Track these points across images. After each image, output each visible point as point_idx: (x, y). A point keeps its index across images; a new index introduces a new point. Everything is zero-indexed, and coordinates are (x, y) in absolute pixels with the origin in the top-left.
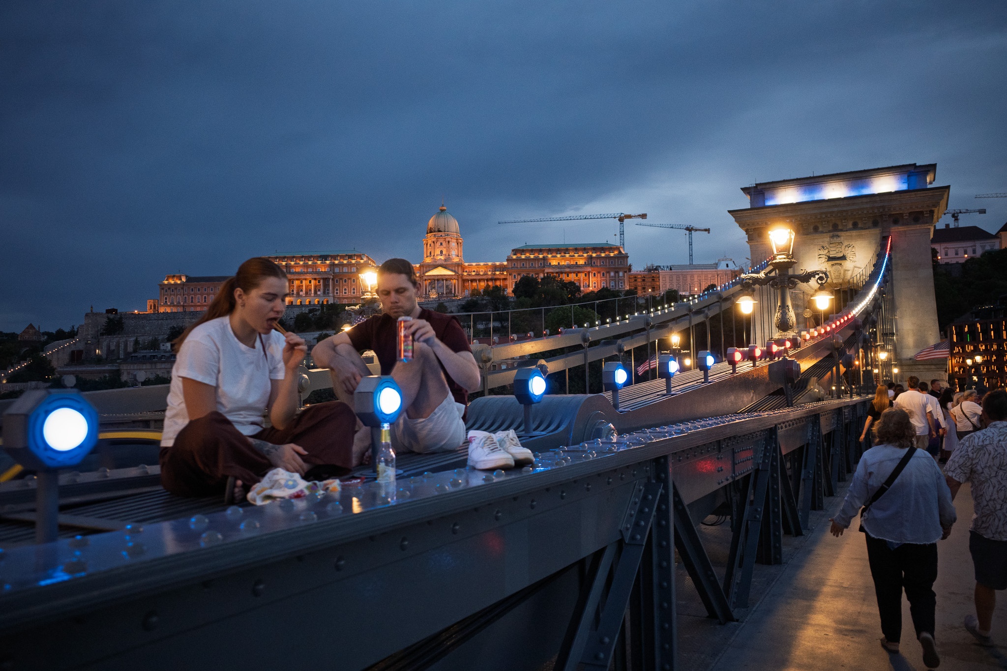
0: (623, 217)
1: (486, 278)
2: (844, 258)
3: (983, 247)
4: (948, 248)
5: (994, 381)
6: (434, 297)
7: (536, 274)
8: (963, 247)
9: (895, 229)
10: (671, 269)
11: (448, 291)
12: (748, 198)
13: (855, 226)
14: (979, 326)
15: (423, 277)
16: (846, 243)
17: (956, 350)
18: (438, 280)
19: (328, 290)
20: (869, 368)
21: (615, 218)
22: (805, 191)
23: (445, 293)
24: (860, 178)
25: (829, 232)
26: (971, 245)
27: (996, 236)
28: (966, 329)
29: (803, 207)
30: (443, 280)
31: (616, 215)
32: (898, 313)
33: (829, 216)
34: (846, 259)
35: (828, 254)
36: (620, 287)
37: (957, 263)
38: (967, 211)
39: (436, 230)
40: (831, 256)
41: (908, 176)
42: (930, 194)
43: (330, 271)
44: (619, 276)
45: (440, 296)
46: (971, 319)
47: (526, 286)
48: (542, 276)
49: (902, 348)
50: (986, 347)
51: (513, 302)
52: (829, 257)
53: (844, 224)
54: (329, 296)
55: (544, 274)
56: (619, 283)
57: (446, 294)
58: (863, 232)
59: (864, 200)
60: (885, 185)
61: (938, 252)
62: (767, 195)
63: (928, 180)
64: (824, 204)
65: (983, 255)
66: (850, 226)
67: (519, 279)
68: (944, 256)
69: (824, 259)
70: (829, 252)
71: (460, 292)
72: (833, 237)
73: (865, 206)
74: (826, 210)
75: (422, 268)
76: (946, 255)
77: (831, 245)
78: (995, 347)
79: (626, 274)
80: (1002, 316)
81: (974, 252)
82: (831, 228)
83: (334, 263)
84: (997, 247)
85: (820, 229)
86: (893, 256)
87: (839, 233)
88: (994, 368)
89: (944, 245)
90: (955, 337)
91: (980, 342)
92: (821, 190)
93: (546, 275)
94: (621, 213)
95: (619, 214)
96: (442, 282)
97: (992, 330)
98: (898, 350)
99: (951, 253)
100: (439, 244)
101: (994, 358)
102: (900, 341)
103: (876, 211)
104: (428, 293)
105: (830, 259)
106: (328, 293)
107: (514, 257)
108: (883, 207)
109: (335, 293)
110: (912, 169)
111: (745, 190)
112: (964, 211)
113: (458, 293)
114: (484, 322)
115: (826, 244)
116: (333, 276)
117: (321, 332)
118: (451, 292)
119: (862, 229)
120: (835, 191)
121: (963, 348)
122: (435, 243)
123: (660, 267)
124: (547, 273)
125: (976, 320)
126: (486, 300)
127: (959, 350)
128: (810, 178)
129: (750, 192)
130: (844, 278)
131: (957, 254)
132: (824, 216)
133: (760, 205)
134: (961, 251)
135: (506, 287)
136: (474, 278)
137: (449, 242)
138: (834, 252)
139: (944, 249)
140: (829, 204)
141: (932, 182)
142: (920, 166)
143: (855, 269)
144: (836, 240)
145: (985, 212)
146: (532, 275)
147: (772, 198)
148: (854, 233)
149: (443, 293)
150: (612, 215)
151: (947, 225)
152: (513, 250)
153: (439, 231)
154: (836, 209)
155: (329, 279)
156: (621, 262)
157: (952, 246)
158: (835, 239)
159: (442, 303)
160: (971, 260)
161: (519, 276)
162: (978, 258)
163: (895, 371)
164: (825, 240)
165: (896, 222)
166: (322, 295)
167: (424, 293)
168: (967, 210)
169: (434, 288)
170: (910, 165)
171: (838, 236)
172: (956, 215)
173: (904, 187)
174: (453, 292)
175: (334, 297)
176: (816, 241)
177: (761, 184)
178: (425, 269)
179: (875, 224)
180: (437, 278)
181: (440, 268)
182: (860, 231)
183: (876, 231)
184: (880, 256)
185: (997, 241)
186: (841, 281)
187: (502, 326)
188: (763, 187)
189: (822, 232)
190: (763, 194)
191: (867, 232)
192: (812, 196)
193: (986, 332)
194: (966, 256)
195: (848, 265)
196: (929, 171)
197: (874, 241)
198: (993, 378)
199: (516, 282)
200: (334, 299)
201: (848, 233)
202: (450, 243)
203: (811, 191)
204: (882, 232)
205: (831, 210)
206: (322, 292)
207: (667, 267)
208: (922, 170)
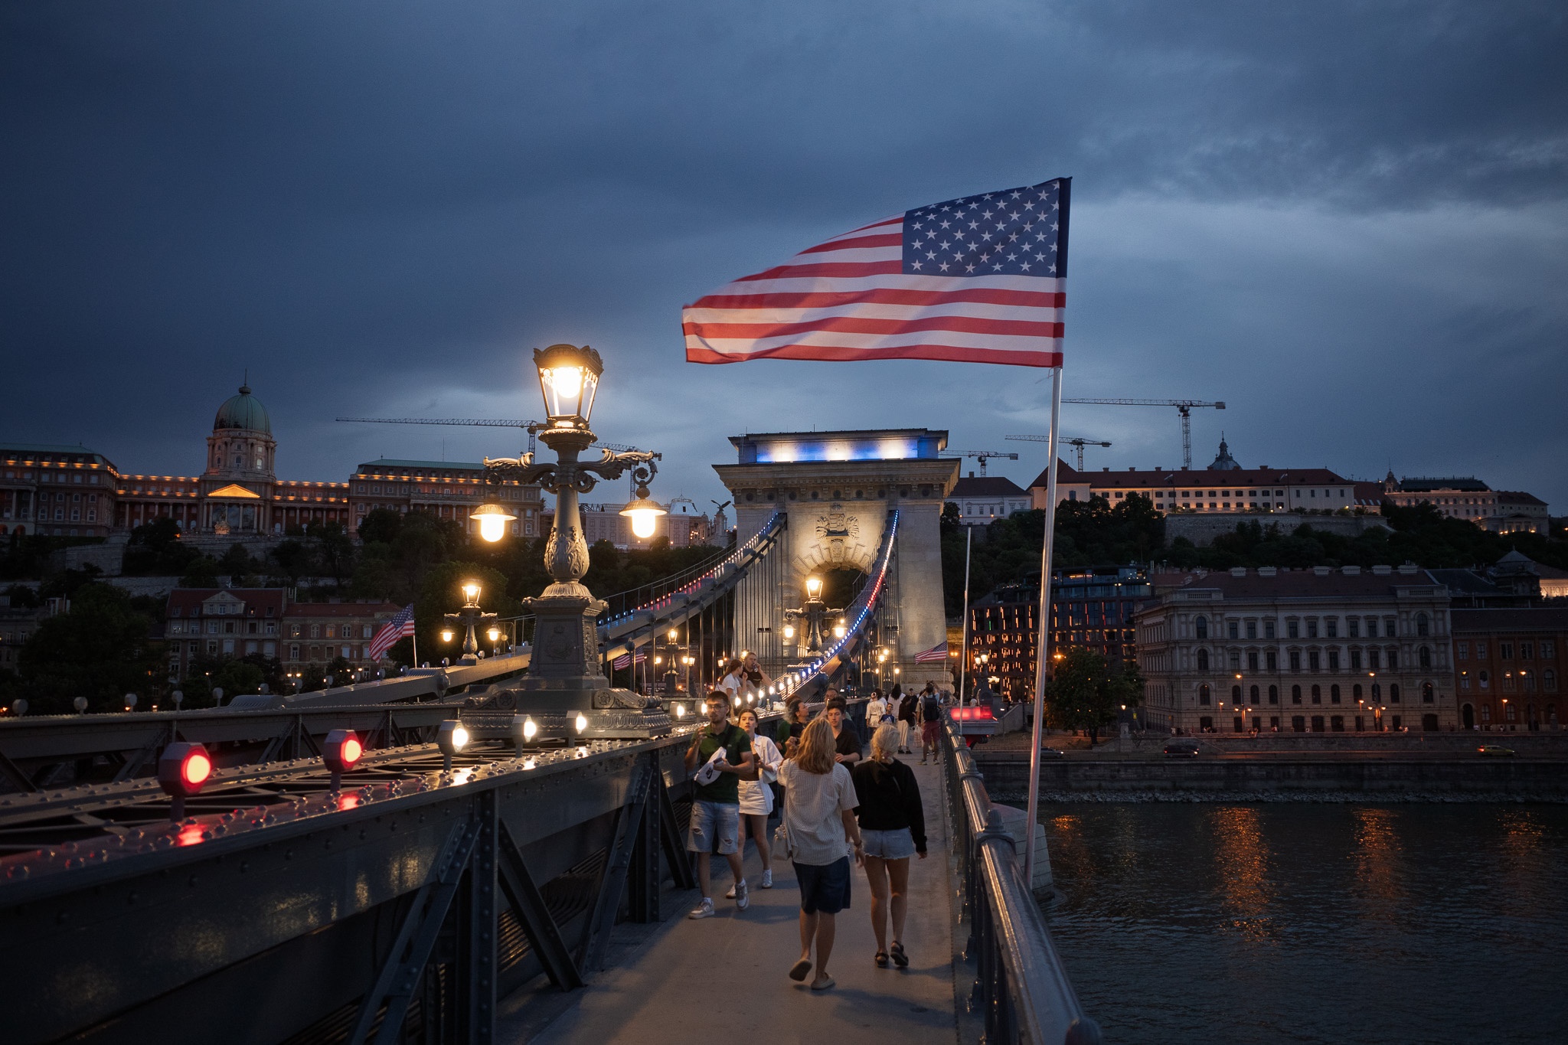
0: (535, 427)
1: (313, 507)
2: (845, 533)
3: (1012, 505)
4: (971, 504)
5: (1018, 682)
6: (224, 532)
7: (396, 505)
8: (989, 504)
9: (904, 503)
10: (603, 510)
11: (247, 524)
12: (736, 450)
13: (859, 495)
14: (1002, 610)
15: (203, 498)
16: (848, 515)
17: (976, 641)
18: (230, 505)
19: (25, 511)
20: (869, 670)
21: (522, 427)
22: (804, 450)
23: (240, 526)
24: (867, 439)
25: (830, 500)
26: (998, 502)
27: (1027, 493)
28: (988, 615)
29: (803, 468)
30: (238, 505)
31: (524, 422)
32: (903, 601)
33: (830, 481)
34: (848, 535)
35: (827, 527)
36: (527, 532)
37: (982, 525)
38: (996, 455)
39: (232, 424)
40: (831, 529)
41: (919, 442)
42: (941, 466)
43: (33, 478)
44: (525, 516)
45: (234, 530)
46: (993, 602)
47: (380, 525)
48: (404, 509)
49: (906, 644)
50: (1010, 638)
51: (360, 547)
52: (829, 531)
53: (848, 492)
54: (27, 522)
55: (409, 507)
56: (525, 527)
57: (243, 528)
58: (868, 503)
59: (870, 466)
60: (894, 450)
61: (959, 509)
62: (759, 448)
63: (939, 448)
64: (826, 467)
65: (1012, 516)
66: (854, 495)
67: (368, 513)
68: (966, 515)
69: (822, 533)
70: (829, 524)
71: (267, 526)
72: (833, 507)
73: (870, 473)
74: (827, 474)
75: (203, 484)
76: (969, 513)
77: (831, 517)
78: (1020, 638)
79: (536, 513)
80: (1027, 599)
81: (1002, 511)
82: (832, 496)
83: (40, 465)
84: (1028, 507)
85: (820, 496)
86: (899, 537)
87: (841, 503)
88: (1018, 665)
89: (966, 500)
90: (974, 623)
91: (1003, 632)
92: (822, 449)
93: (412, 508)
94: (533, 421)
95: (529, 423)
96: (237, 509)
97: (1016, 616)
98: (902, 646)
99: (975, 510)
100: (235, 447)
101: (1019, 652)
102: (904, 635)
103: (882, 480)
104: (210, 525)
105: (830, 533)
106: (25, 516)
107: (362, 477)
108: (891, 476)
109: (39, 517)
110: (923, 434)
111: (734, 440)
112: (993, 454)
113: (264, 528)
114: (310, 578)
115: (826, 515)
116: (37, 487)
117: (12, 584)
118: (251, 527)
119: (867, 499)
120: (838, 452)
121: (984, 639)
122: (229, 446)
123: (587, 505)
124: (415, 505)
125: (1000, 602)
126: (314, 542)
127: (979, 641)
128: (811, 433)
129: (739, 444)
130: (845, 556)
131: (981, 513)
132: (824, 481)
133: (750, 460)
134: (987, 509)
135: (345, 522)
136: (293, 505)
137: (252, 445)
138: (835, 525)
139: (967, 504)
140: (831, 467)
141: (943, 451)
142: (931, 432)
143: (858, 547)
144: (837, 511)
145: (1017, 458)
146: (390, 507)
147: (766, 454)
148: (858, 504)
149: (238, 528)
150: (518, 422)
151: (972, 474)
152: (360, 466)
153: (237, 426)
154: (838, 474)
155: (29, 492)
156: (529, 495)
157: (977, 502)
158: (836, 509)
159: (239, 544)
160: (998, 522)
161: (368, 508)
162: (1006, 520)
163: (897, 671)
164: (825, 510)
165: (904, 494)
166: (13, 519)
167: (204, 525)
168: (996, 453)
169: (224, 518)
170: (920, 430)
171: (840, 506)
172: (983, 459)
173: (914, 454)
174: (255, 526)
175: (36, 523)
176: (814, 510)
177: (752, 435)
178: (207, 485)
179: (881, 495)
180: (228, 501)
181: (235, 487)
182: (864, 502)
183: (881, 504)
184: (885, 538)
185: (1028, 499)
186: (841, 560)
187: (339, 585)
188: (756, 439)
189: (822, 500)
190: (755, 447)
191: (872, 503)
192: (812, 455)
193: (1009, 619)
194: (992, 516)
195: (850, 541)
196: (940, 438)
197: (879, 516)
198: (1016, 678)
199: (365, 516)
200: (36, 527)
201: (851, 504)
202: (255, 446)
203: (811, 450)
204: (888, 506)
205: (833, 474)
206: (13, 514)
207: (598, 506)
208: (934, 436)
